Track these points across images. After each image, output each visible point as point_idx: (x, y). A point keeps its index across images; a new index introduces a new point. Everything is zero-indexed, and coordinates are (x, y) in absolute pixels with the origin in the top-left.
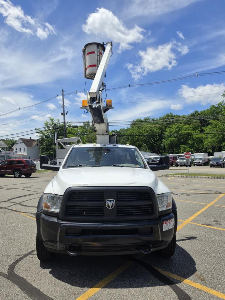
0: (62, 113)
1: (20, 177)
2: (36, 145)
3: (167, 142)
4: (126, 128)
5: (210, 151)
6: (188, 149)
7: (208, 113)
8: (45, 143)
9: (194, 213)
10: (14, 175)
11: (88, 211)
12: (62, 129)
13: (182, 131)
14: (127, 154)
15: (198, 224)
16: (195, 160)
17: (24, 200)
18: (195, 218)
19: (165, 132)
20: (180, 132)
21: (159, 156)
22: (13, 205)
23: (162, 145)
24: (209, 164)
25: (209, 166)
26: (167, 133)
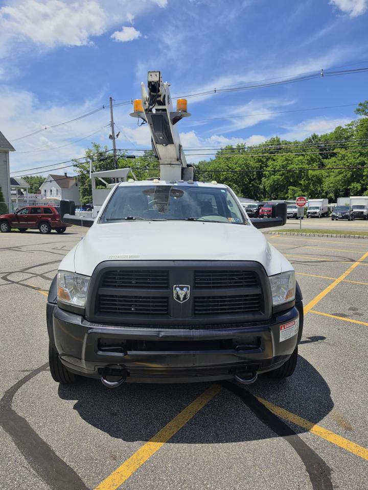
0: (110, 136)
1: (49, 233)
2: (73, 186)
3: (268, 182)
4: (208, 160)
5: (331, 197)
6: (299, 192)
7: (332, 138)
8: (87, 181)
9: (316, 295)
10: (40, 230)
11: (140, 306)
12: (112, 161)
13: (292, 166)
14: (211, 199)
15: (325, 314)
16: (309, 209)
17: (50, 270)
18: (319, 304)
19: (267, 166)
20: (289, 166)
21: (257, 203)
22: (31, 277)
23: (261, 187)
24: (331, 215)
25: (331, 218)
26: (269, 169)
